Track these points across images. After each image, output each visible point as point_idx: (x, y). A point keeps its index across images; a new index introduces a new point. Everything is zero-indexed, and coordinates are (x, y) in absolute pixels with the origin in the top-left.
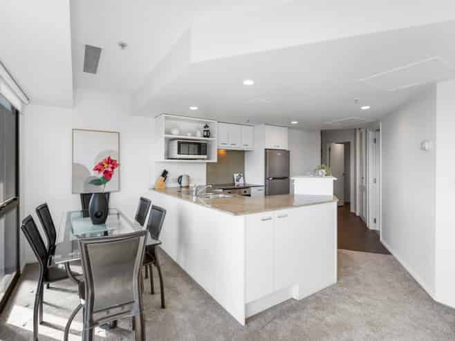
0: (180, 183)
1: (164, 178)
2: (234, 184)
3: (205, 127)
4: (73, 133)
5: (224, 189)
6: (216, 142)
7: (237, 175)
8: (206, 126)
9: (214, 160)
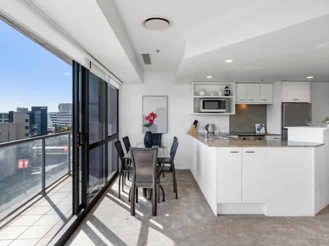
0: (207, 130)
1: (195, 126)
2: (255, 133)
3: (225, 88)
4: (143, 99)
5: (239, 136)
6: (234, 99)
7: (259, 125)
8: (227, 87)
9: (234, 113)
